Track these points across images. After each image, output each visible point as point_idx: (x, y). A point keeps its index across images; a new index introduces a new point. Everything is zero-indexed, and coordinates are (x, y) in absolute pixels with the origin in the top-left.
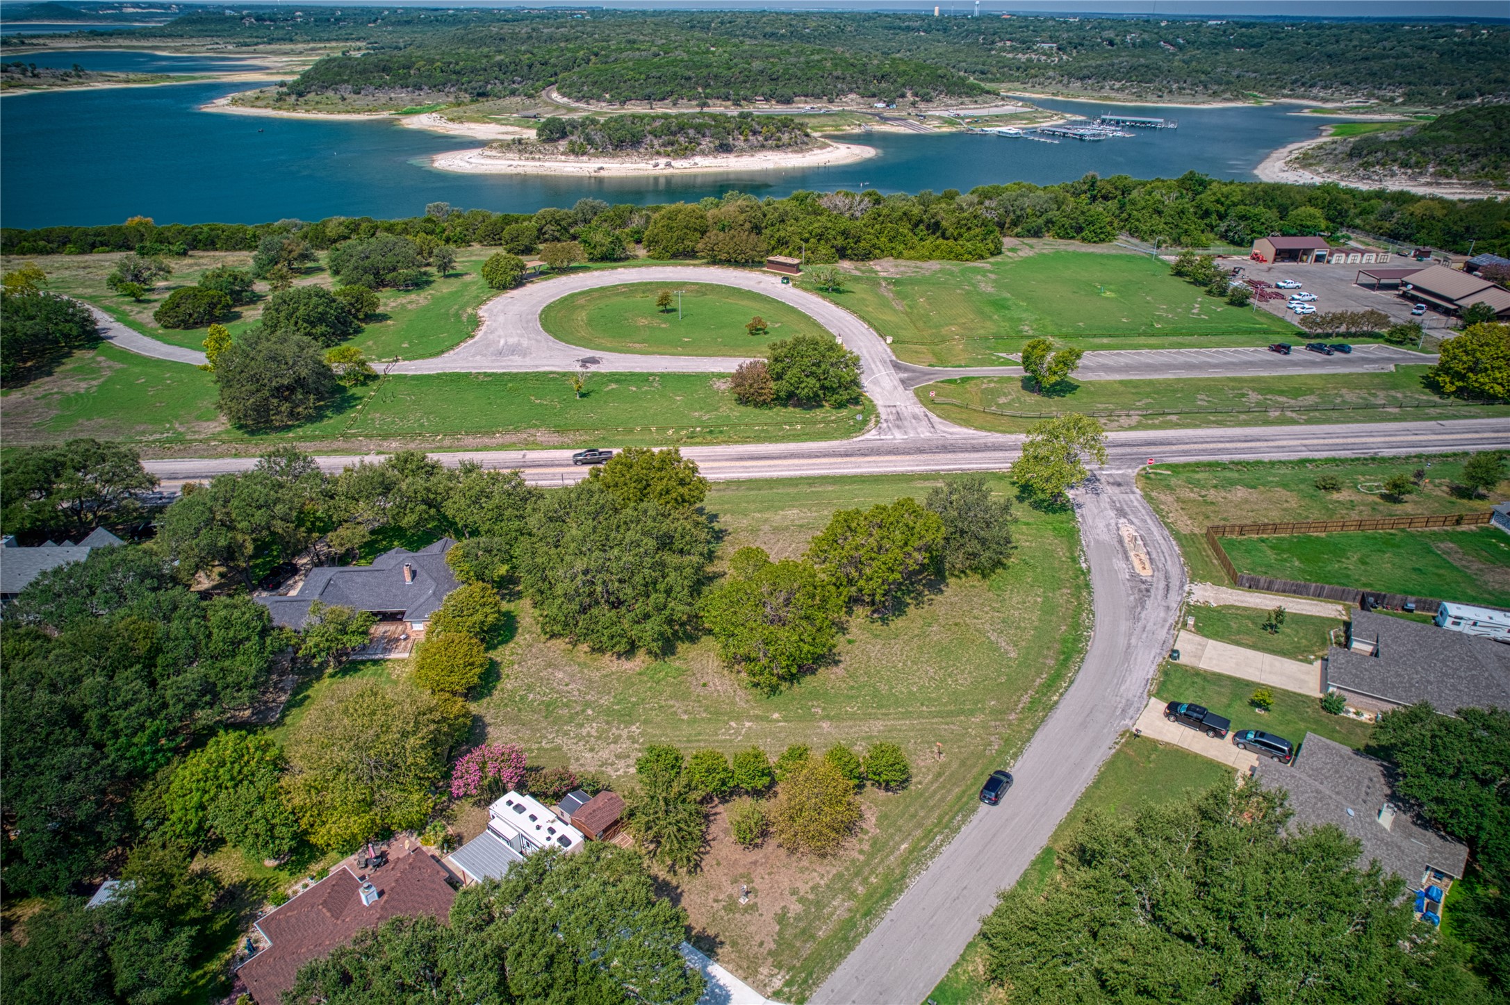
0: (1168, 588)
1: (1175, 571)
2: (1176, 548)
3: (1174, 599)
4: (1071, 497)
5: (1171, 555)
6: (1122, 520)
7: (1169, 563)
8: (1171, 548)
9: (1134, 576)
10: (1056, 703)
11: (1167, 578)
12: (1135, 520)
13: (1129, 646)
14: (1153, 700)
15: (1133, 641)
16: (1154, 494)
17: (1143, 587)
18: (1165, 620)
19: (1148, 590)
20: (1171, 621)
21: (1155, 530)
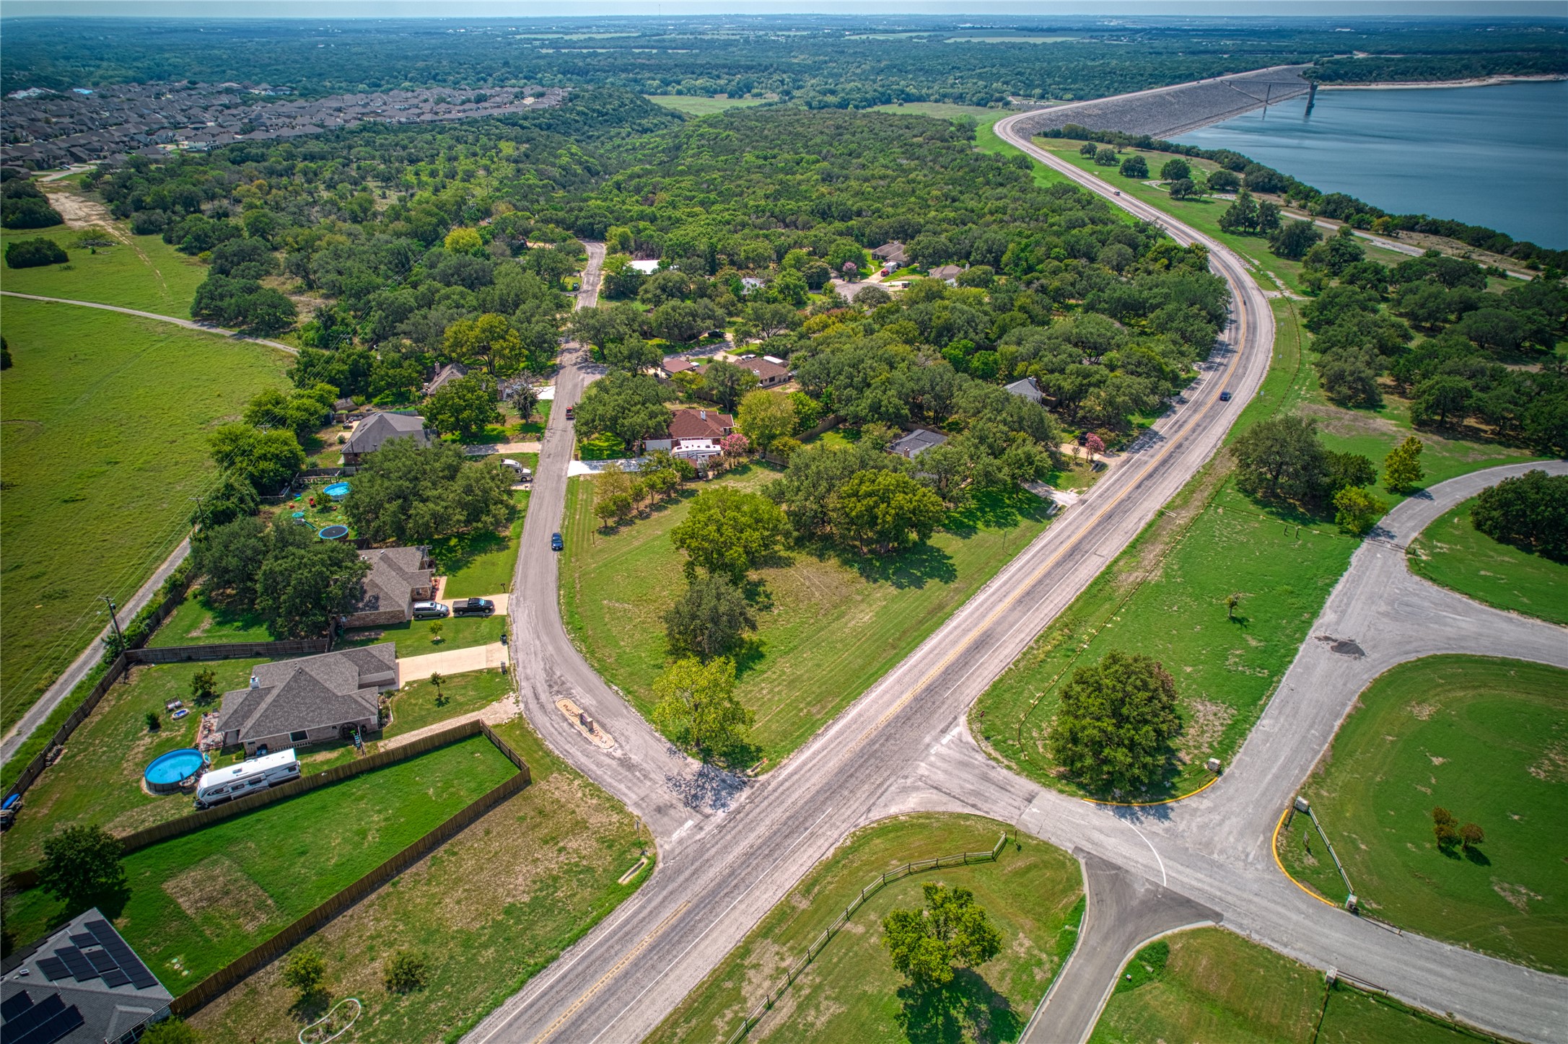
0: (537, 697)
1: (540, 719)
2: (551, 747)
3: (526, 691)
4: (690, 760)
5: (551, 734)
6: (619, 753)
7: (548, 725)
8: (556, 743)
9: (569, 695)
10: (559, 590)
11: (542, 707)
12: (608, 761)
13: (538, 637)
14: (505, 613)
15: (537, 642)
16: (615, 818)
17: (556, 688)
18: (524, 668)
19: (550, 686)
20: (520, 669)
21: (583, 759)
